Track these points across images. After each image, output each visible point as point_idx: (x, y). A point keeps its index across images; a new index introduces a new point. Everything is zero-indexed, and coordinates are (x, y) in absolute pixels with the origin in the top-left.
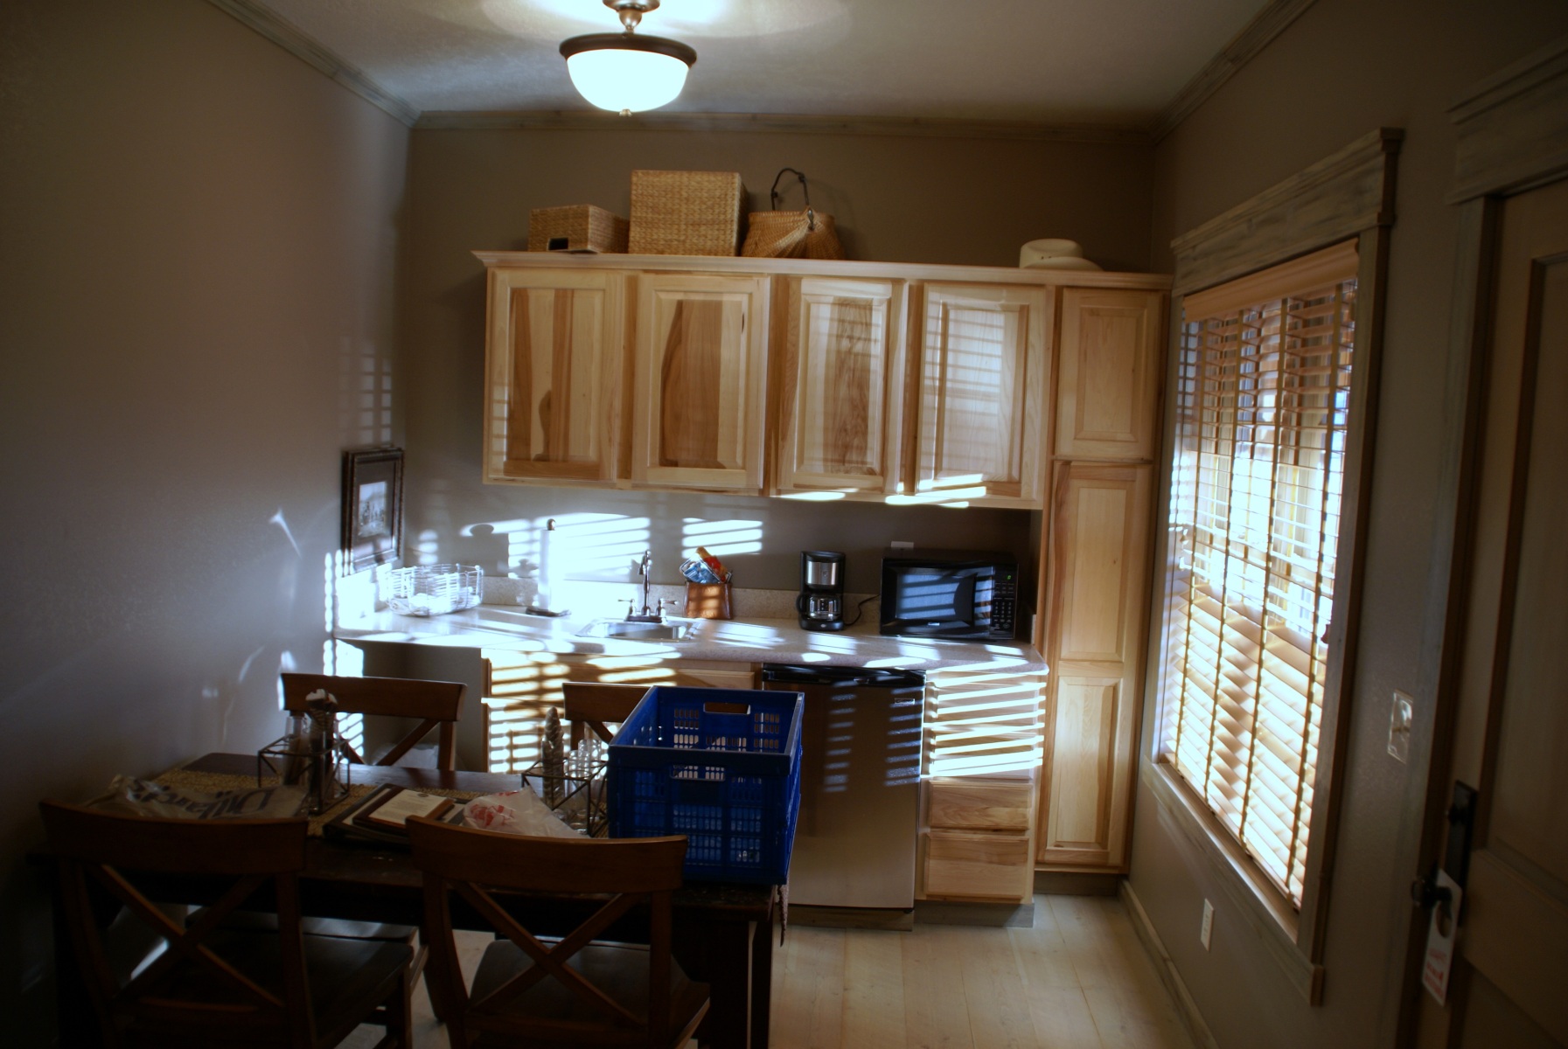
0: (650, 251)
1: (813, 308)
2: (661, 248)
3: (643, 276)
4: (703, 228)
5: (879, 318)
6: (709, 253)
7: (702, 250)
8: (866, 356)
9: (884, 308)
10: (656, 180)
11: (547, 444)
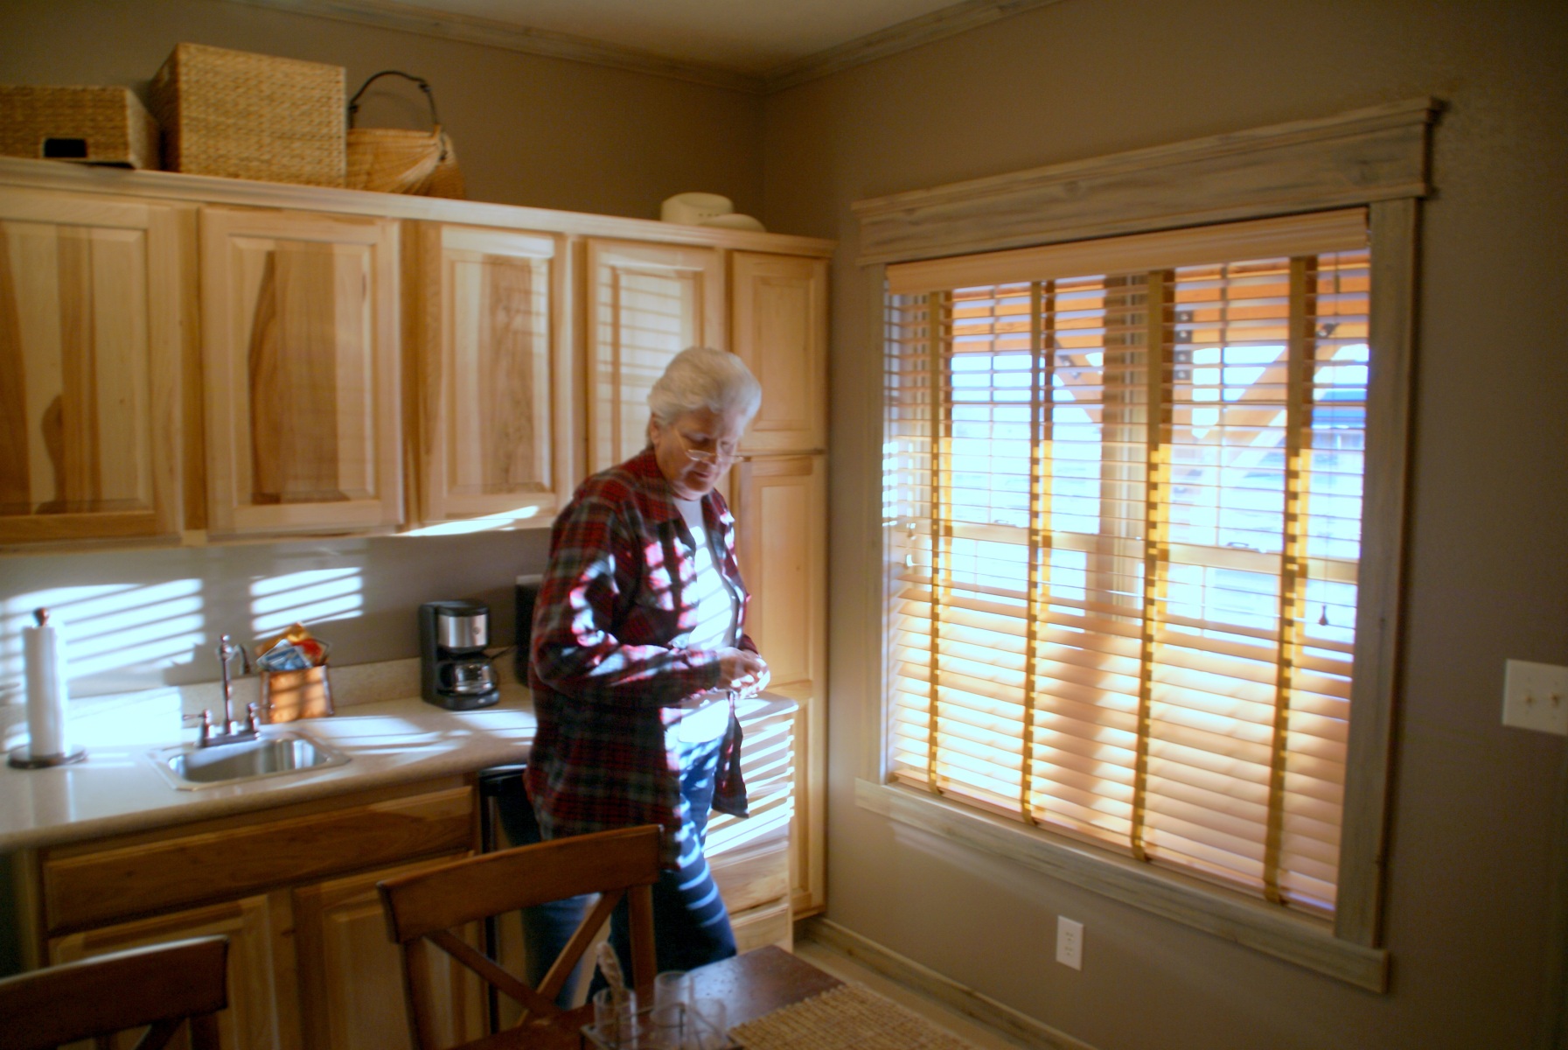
0: (217, 174)
1: (459, 268)
2: (232, 170)
3: (208, 211)
4: (297, 144)
5: (540, 284)
6: (308, 182)
7: (297, 177)
8: (528, 334)
9: (544, 269)
10: (219, 62)
11: (61, 483)
